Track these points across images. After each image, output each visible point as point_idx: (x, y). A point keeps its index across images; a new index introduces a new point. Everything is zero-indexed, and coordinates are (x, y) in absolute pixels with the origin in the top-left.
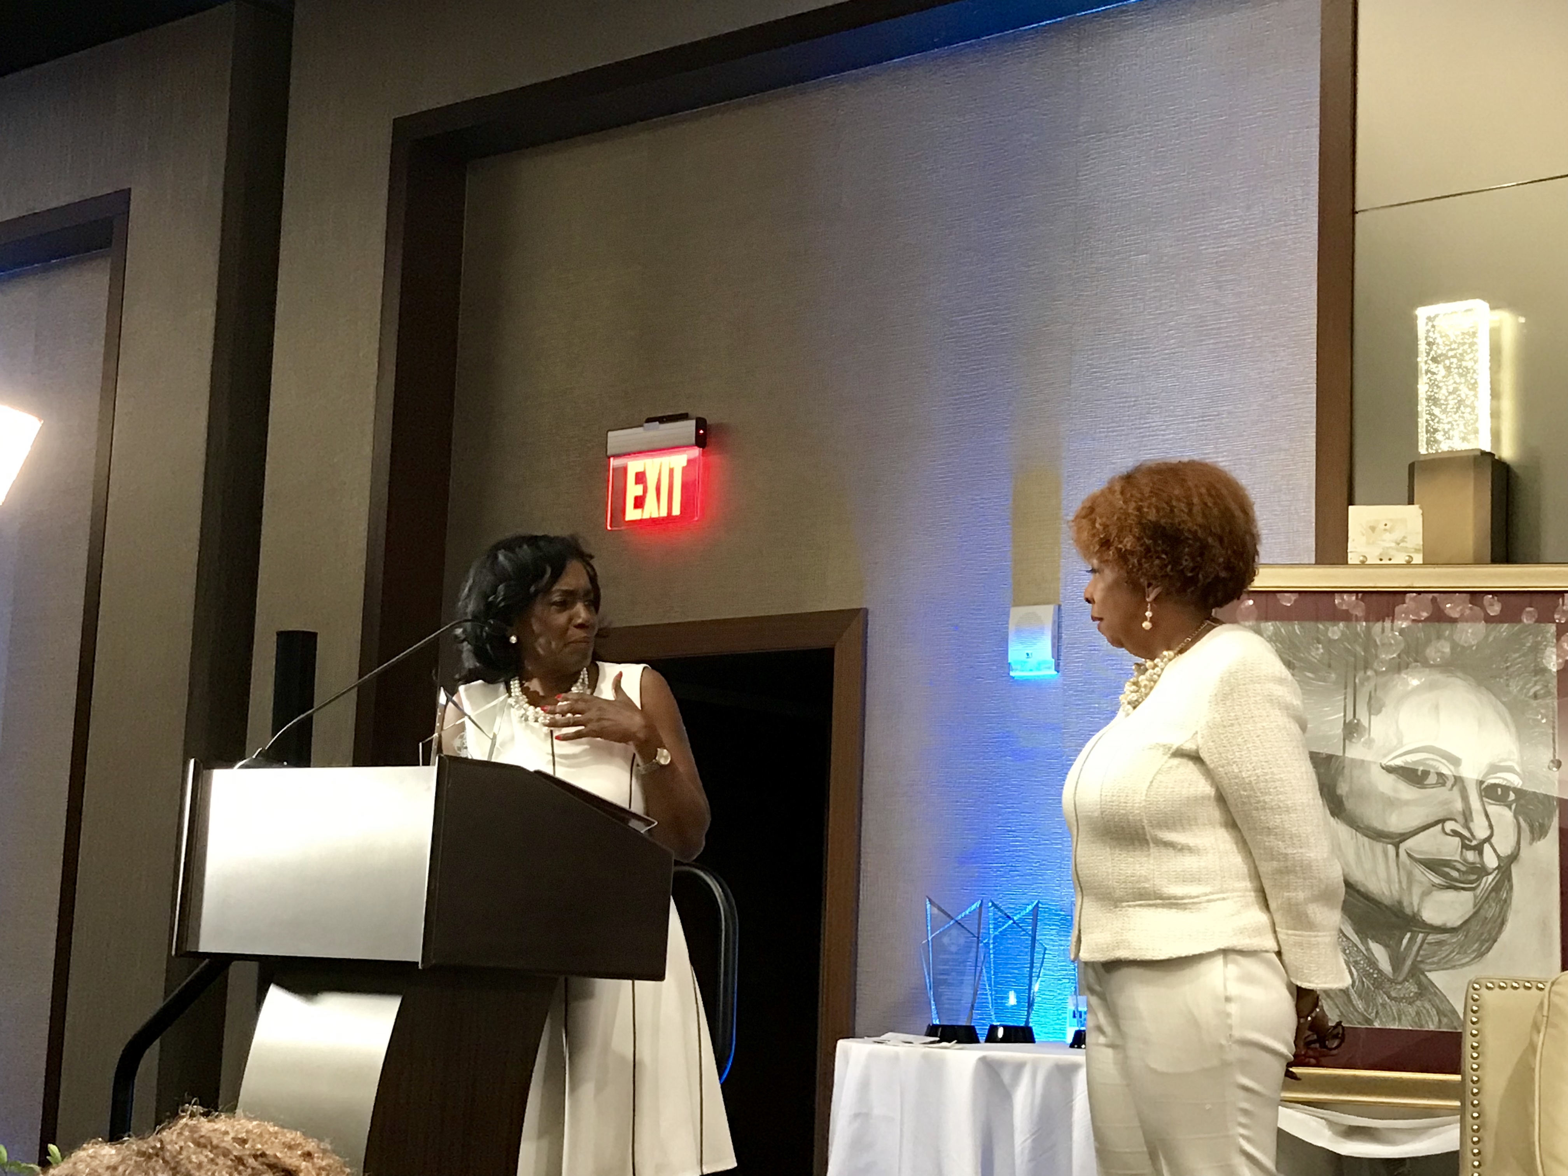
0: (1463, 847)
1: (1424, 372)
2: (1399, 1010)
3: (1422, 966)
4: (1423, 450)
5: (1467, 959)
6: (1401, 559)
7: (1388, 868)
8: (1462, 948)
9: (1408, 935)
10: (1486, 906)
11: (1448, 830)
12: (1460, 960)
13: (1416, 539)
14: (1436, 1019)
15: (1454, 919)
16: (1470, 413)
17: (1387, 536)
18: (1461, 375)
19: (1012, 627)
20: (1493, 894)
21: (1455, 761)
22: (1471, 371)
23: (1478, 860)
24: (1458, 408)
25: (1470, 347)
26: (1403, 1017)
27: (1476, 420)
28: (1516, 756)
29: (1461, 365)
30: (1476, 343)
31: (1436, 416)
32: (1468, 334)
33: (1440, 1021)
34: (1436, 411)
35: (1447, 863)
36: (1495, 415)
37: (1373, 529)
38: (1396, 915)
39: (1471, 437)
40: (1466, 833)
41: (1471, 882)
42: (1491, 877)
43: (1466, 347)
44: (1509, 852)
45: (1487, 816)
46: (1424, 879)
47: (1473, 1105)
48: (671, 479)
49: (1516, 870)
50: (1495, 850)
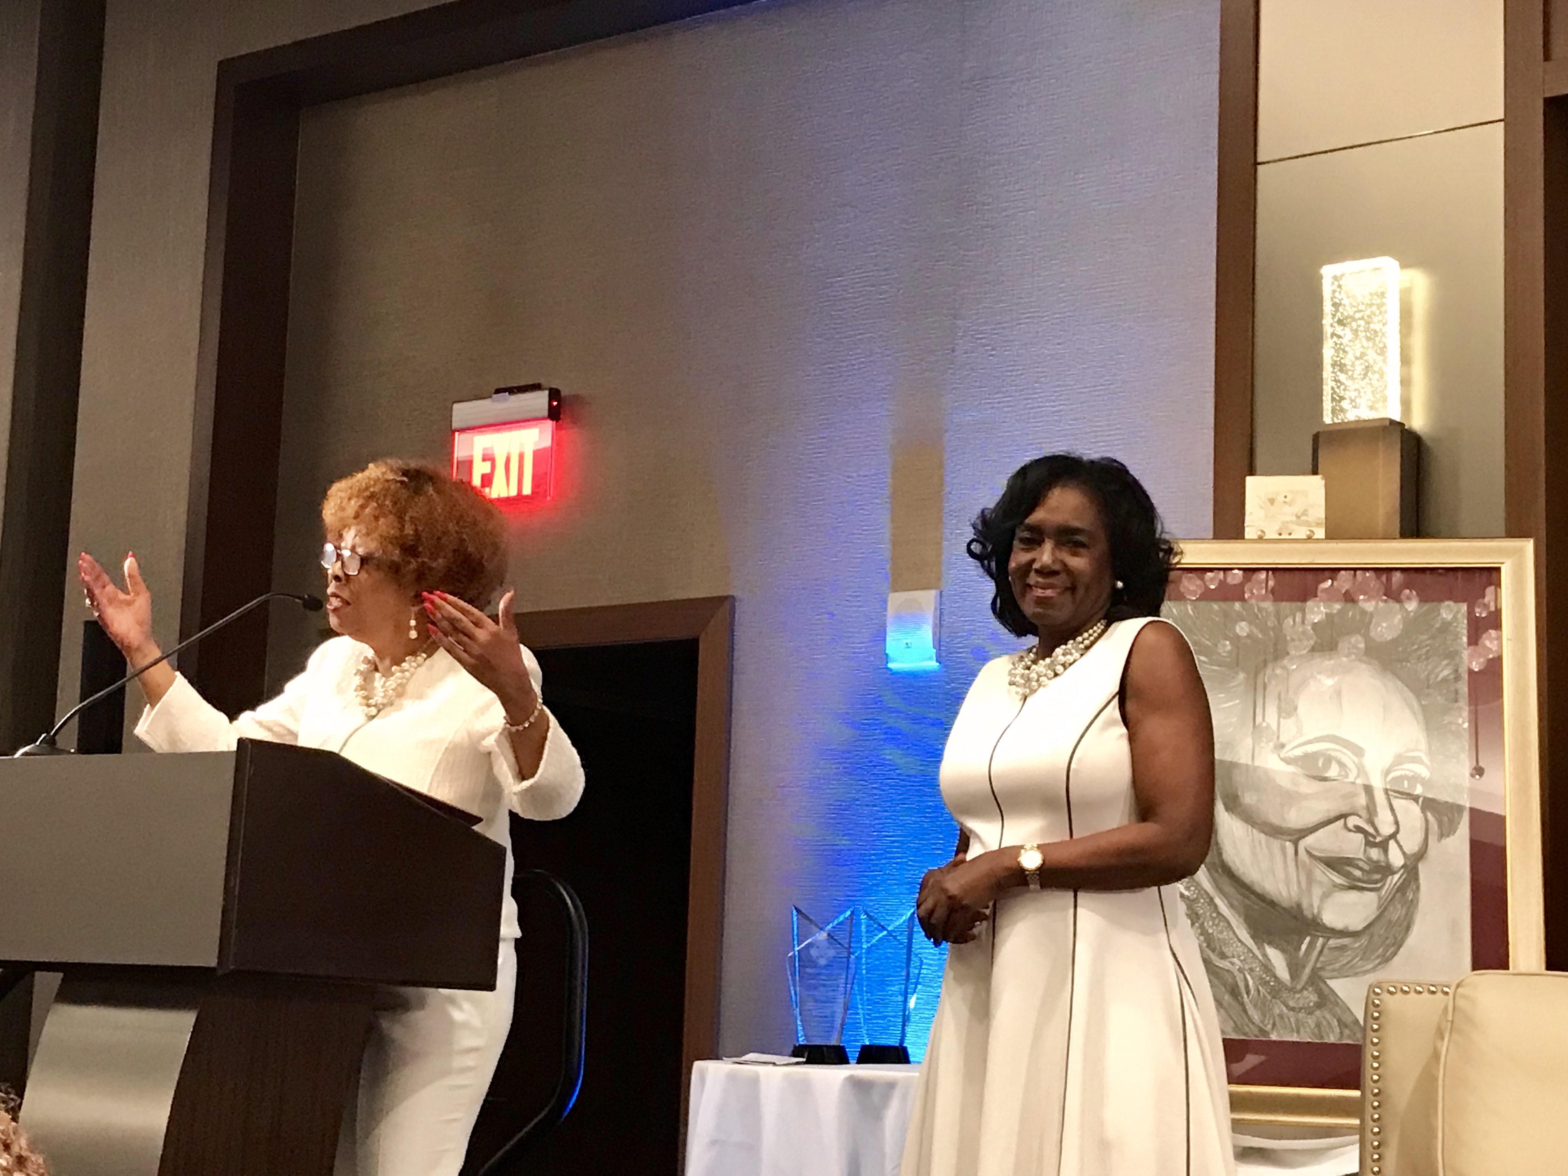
0: (1366, 845)
1: (1329, 335)
2: (1297, 1021)
3: (1322, 973)
4: (1328, 419)
5: (1371, 966)
6: (1301, 533)
7: (1286, 867)
8: (1366, 955)
9: (1308, 939)
10: (1391, 908)
11: (1350, 825)
12: (1363, 966)
13: (1319, 512)
14: (1338, 1030)
15: (1356, 922)
16: (1378, 380)
17: (1287, 509)
18: (1368, 339)
19: (889, 613)
20: (1399, 895)
21: (1358, 751)
22: (1380, 334)
23: (1382, 858)
24: (1366, 375)
25: (1378, 308)
26: (1302, 1030)
27: (1386, 387)
28: (1423, 746)
29: (1369, 328)
30: (1383, 304)
31: (1342, 384)
32: (1376, 294)
33: (1341, 1033)
34: (1342, 377)
35: (1349, 862)
36: (1406, 382)
37: (1272, 501)
38: (1295, 917)
39: (1379, 405)
40: (1371, 830)
41: (1376, 882)
42: (1396, 877)
43: (1374, 308)
44: (1416, 849)
45: (1392, 809)
46: (1324, 879)
47: (1374, 1121)
48: (521, 457)
49: (1423, 869)
50: (1400, 847)
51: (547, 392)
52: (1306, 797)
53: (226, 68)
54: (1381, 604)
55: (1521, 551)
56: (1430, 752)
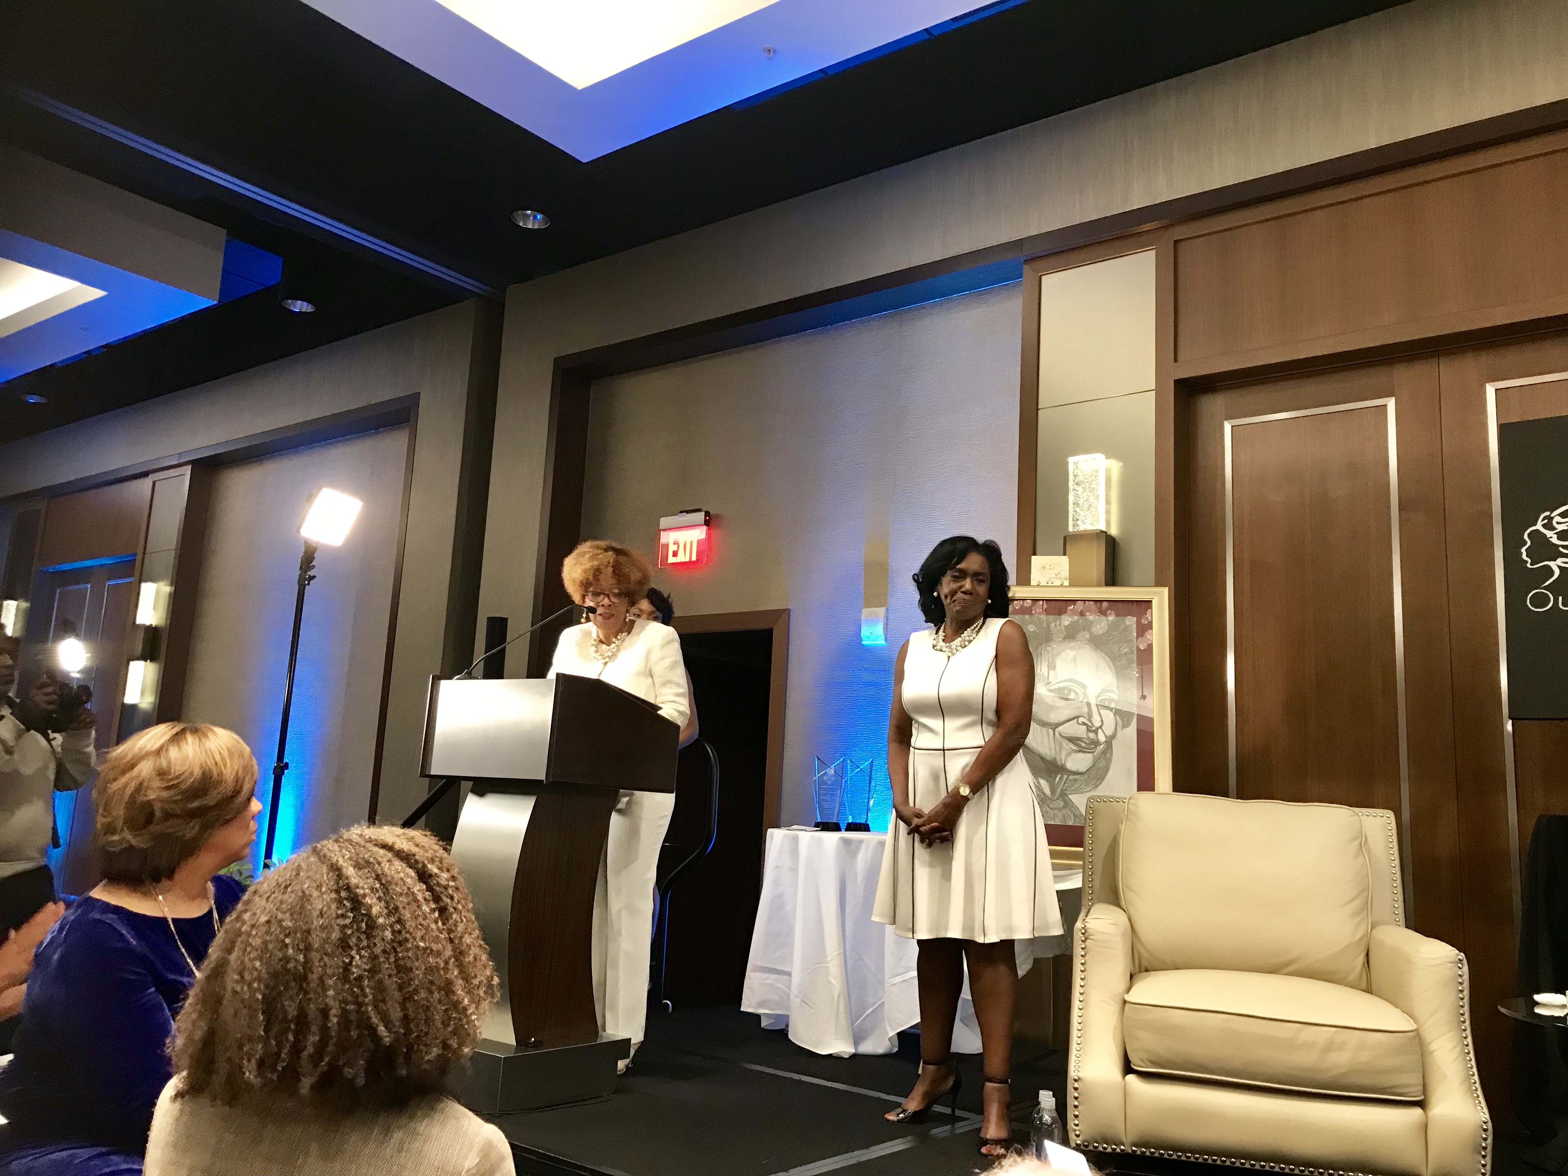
0: (1087, 731)
1: (1072, 490)
2: (1054, 814)
3: (1066, 792)
4: (1071, 529)
5: (1089, 789)
6: (1058, 583)
7: (1049, 741)
8: (1087, 783)
10: (1099, 762)
11: (1080, 722)
12: (1085, 789)
13: (1066, 573)
14: (1073, 819)
15: (1083, 768)
16: (1095, 511)
17: (1052, 571)
18: (1090, 492)
19: (863, 618)
20: (1103, 755)
21: (1084, 686)
22: (1096, 490)
23: (1095, 737)
24: (1089, 509)
25: (1095, 478)
26: (1056, 818)
27: (1099, 515)
28: (1115, 684)
29: (1091, 487)
30: (1098, 476)
31: (1078, 513)
32: (1094, 471)
33: (1076, 820)
34: (1078, 510)
35: (1079, 739)
36: (1108, 512)
37: (1044, 568)
38: (1052, 764)
39: (1096, 523)
40: (1090, 724)
41: (1092, 749)
42: (1102, 747)
43: (1093, 477)
44: (1111, 733)
45: (1100, 715)
46: (1067, 747)
47: (1089, 862)
48: (691, 542)
49: (1114, 743)
50: (1104, 732)
51: (703, 513)
52: (1059, 708)
53: (556, 360)
54: (1097, 617)
55: (1162, 592)
56: (1118, 688)
